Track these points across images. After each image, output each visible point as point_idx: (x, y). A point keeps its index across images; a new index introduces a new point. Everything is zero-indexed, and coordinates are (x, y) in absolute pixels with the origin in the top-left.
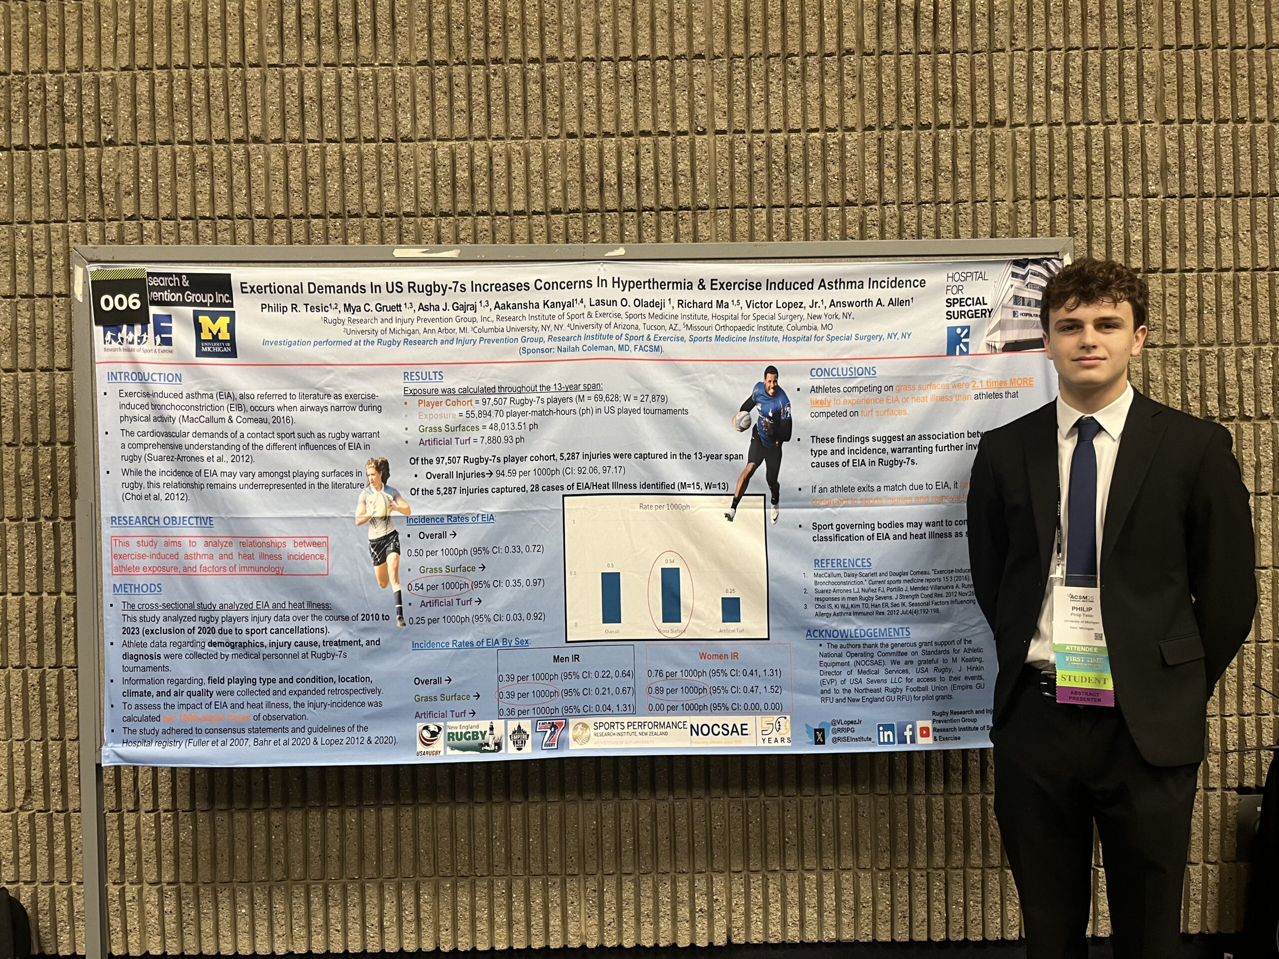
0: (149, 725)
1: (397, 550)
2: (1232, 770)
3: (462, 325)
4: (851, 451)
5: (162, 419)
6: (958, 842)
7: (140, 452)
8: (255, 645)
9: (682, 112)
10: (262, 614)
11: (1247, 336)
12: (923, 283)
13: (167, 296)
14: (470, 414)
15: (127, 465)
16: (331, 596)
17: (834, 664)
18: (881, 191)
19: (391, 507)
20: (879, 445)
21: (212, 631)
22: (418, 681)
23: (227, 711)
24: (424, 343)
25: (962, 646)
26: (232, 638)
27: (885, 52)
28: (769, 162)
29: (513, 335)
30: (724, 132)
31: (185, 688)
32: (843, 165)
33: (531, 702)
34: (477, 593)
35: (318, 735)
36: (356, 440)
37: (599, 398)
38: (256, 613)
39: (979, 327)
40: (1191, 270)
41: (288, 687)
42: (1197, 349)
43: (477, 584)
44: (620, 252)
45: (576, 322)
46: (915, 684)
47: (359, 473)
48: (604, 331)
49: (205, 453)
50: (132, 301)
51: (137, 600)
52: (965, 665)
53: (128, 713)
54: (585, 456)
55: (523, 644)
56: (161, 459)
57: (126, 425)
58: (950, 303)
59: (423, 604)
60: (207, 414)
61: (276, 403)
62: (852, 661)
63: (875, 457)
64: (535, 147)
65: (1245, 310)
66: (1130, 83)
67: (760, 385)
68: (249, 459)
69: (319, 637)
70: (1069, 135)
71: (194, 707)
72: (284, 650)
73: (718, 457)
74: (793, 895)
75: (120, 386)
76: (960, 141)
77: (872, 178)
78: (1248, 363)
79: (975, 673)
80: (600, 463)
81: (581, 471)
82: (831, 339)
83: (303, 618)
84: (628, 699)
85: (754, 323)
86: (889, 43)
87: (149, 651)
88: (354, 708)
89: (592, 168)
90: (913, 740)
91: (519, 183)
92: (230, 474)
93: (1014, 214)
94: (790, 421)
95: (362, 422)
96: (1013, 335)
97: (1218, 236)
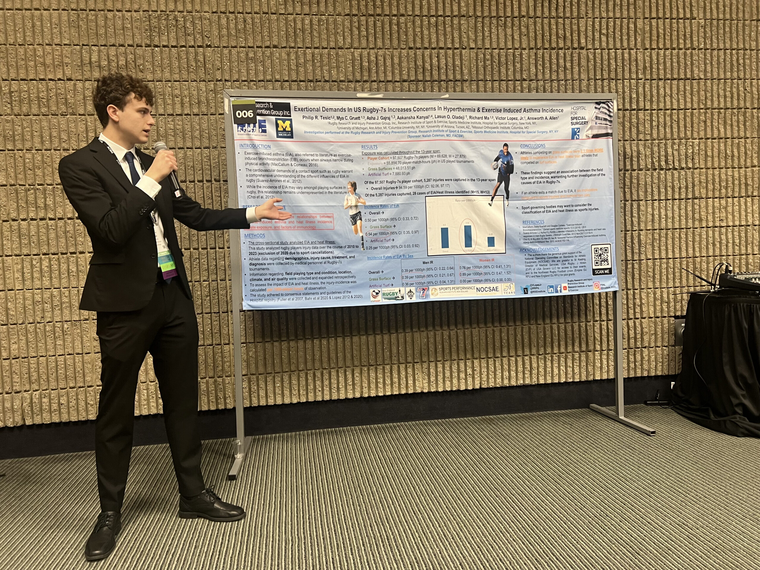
0: (262, 293)
1: (361, 219)
2: (672, 309)
3: (385, 126)
4: (536, 178)
5: (264, 164)
6: (570, 342)
7: (254, 178)
8: (305, 259)
9: (457, 40)
10: (307, 246)
11: (675, 136)
12: (562, 111)
13: (264, 111)
14: (388, 163)
15: (249, 184)
16: (335, 238)
17: (530, 263)
18: (536, 75)
19: (358, 202)
20: (547, 175)
21: (287, 253)
22: (371, 273)
23: (294, 286)
24: (370, 133)
25: (578, 255)
26: (295, 256)
27: (538, 17)
28: (492, 61)
29: (405, 130)
30: (473, 49)
31: (276, 277)
32: (522, 65)
33: (415, 280)
34: (393, 236)
35: (331, 295)
36: (343, 174)
37: (439, 156)
38: (304, 246)
39: (583, 128)
40: (654, 110)
41: (318, 276)
42: (657, 141)
43: (392, 233)
44: (447, 96)
45: (430, 125)
46: (561, 270)
47: (344, 188)
48: (441, 129)
49: (282, 179)
50: (250, 114)
51: (255, 240)
52: (579, 262)
53: (253, 288)
54: (434, 180)
55: (411, 257)
56: (263, 181)
57: (248, 166)
58: (573, 119)
59: (372, 241)
60: (282, 162)
61: (310, 158)
62: (537, 261)
63: (545, 180)
64: (396, 53)
65: (675, 126)
66: (632, 33)
67: (501, 151)
68: (300, 182)
69: (330, 255)
70: (609, 54)
71: (280, 285)
72: (317, 261)
73: (486, 180)
74: (506, 367)
75: (245, 150)
76: (567, 55)
77: (533, 69)
78: (676, 147)
79: (583, 265)
80: (439, 183)
81: (432, 186)
82: (528, 132)
83: (324, 248)
84: (452, 278)
85: (499, 126)
86: (539, 14)
87: (261, 262)
88: (345, 284)
89: (420, 63)
90: (561, 292)
91: (389, 68)
92: (293, 188)
93: (589, 85)
94: (513, 165)
95: (345, 166)
96: (596, 132)
97: (665, 96)
